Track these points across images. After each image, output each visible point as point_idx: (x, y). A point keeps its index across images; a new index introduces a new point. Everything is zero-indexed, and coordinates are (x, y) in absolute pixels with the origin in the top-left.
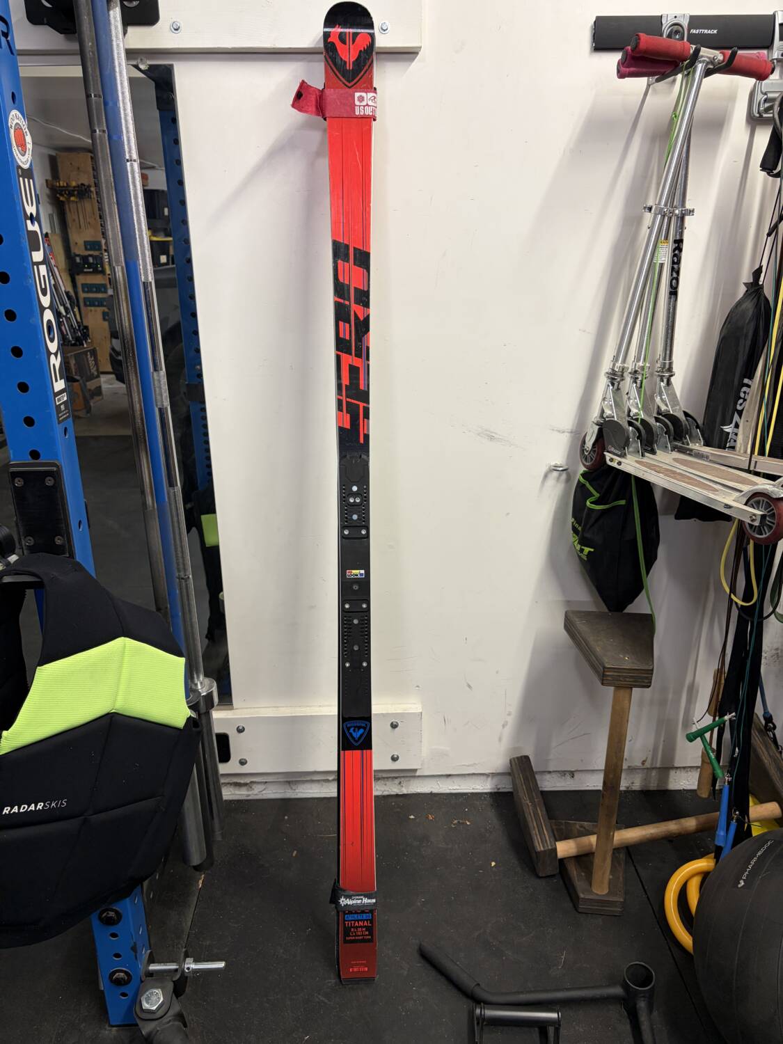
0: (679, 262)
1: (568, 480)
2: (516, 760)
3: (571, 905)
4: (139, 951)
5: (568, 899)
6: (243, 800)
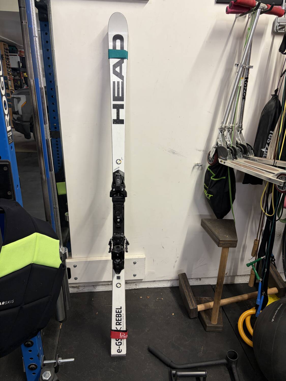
0: (246, 86)
1: (202, 169)
2: (181, 275)
3: (203, 328)
4: (40, 356)
5: (202, 326)
6: (75, 293)
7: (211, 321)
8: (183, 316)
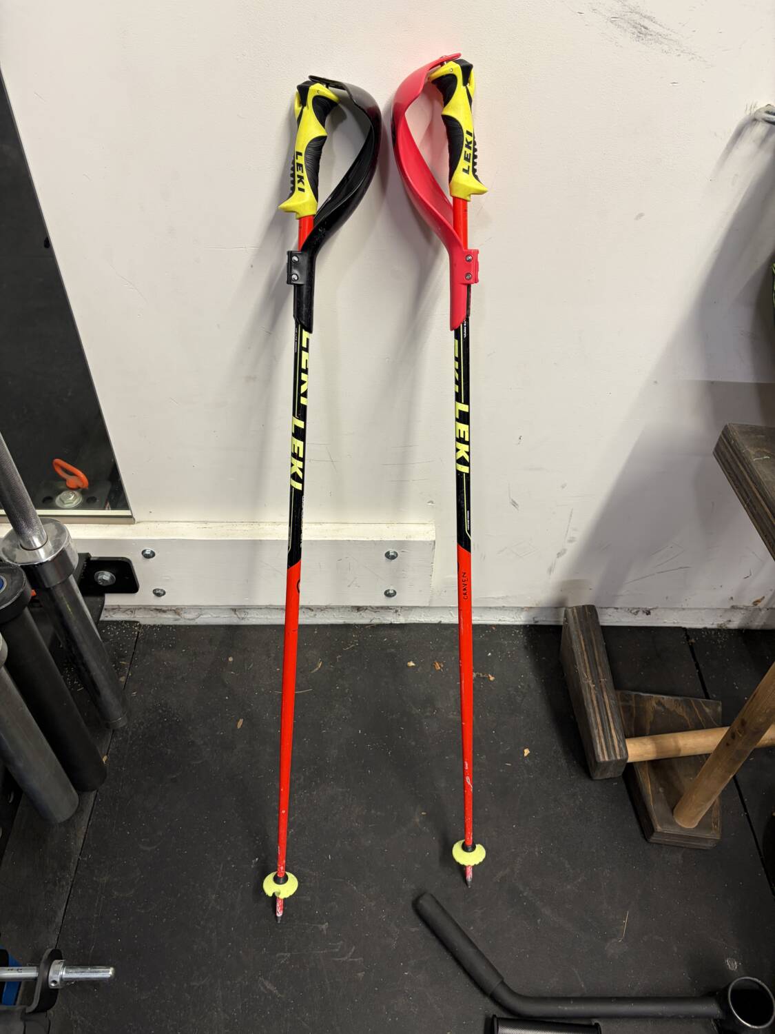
2: (575, 611)
6: (170, 626)
7: (672, 810)
8: (563, 762)
